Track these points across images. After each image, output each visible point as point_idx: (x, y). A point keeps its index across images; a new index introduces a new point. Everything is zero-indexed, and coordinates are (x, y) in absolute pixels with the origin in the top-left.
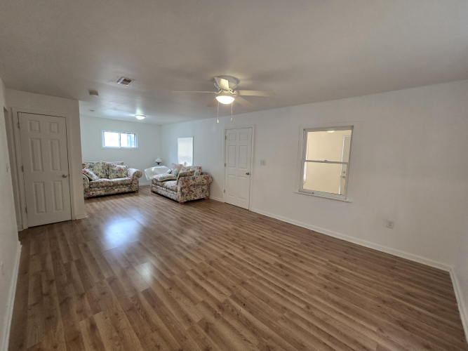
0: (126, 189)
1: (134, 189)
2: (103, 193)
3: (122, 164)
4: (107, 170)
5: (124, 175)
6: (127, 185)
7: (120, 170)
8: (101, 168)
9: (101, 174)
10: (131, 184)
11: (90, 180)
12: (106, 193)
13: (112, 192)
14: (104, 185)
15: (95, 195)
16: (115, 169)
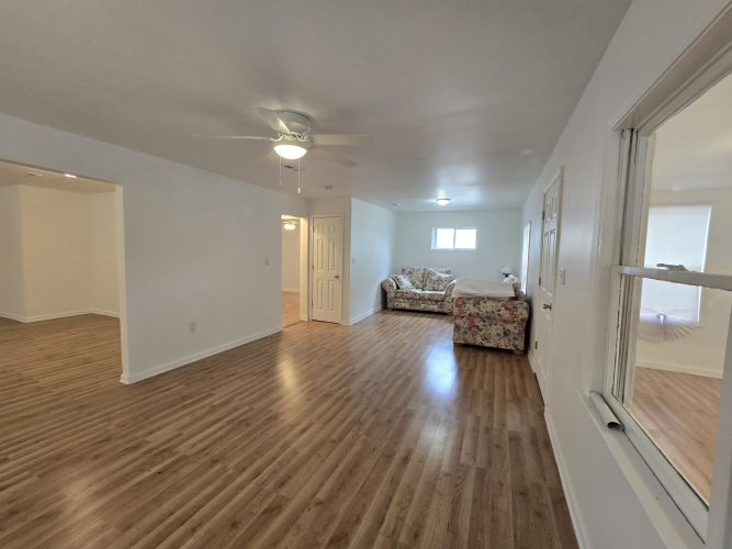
0: (435, 308)
1: (445, 310)
2: (407, 306)
3: (448, 272)
4: (425, 279)
5: (441, 287)
6: (437, 301)
7: (440, 280)
8: (420, 276)
9: (418, 283)
10: (443, 301)
11: (398, 288)
12: (412, 308)
13: (417, 308)
14: (409, 296)
15: (399, 307)
16: (433, 278)
